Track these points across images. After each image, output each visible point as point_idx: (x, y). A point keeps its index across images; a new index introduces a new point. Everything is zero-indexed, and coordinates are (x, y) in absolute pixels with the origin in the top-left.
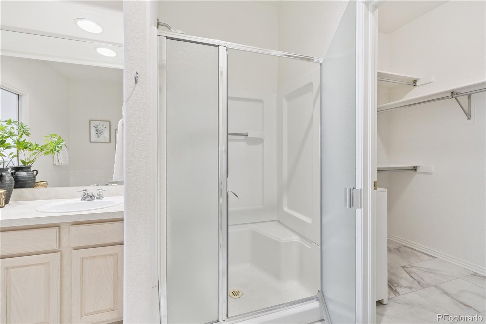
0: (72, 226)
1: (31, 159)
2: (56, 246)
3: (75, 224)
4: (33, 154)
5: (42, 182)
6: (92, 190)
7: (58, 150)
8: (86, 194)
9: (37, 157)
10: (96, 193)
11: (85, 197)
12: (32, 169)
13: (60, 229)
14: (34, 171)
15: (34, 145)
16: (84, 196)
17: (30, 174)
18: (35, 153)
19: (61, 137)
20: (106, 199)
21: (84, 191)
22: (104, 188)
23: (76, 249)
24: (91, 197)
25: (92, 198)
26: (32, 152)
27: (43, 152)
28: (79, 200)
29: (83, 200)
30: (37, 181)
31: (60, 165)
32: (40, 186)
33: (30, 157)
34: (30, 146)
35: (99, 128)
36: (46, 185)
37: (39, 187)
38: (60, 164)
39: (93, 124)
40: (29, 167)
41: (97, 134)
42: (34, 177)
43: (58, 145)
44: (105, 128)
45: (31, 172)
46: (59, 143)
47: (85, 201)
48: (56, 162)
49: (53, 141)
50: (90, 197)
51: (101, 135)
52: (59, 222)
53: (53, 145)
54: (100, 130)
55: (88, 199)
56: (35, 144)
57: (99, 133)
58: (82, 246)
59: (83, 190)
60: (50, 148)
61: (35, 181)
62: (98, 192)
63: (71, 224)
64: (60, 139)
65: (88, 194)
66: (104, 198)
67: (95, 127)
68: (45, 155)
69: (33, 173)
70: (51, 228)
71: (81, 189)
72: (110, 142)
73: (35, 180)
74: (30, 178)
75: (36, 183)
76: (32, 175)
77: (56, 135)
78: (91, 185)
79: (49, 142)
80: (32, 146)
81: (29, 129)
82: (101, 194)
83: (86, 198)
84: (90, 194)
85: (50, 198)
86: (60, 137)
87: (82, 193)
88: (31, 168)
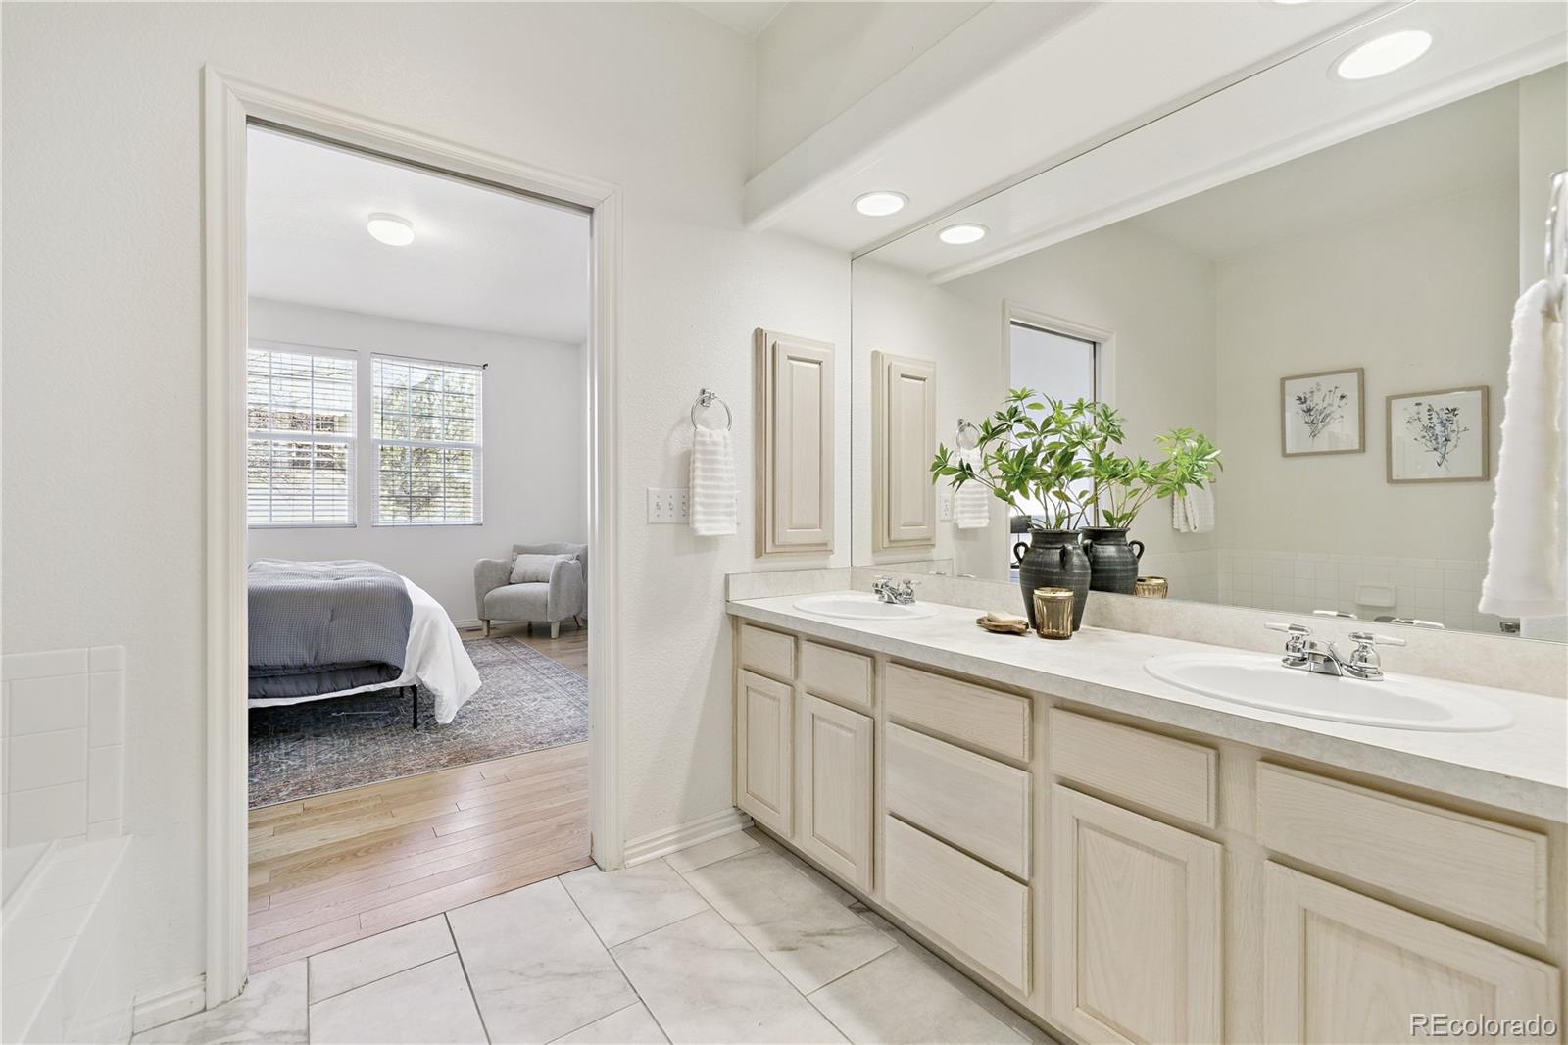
0: (1263, 763)
1: (1127, 510)
2: (1208, 817)
3: (1273, 759)
4: (1130, 493)
5: (1152, 578)
6: (1330, 632)
7: (1198, 479)
8: (1308, 645)
9: (1141, 501)
10: (1346, 650)
11: (1300, 655)
12: (1129, 538)
13: (1218, 757)
14: (1133, 543)
15: (1135, 464)
16: (1293, 651)
17: (1124, 551)
18: (1136, 491)
19: (1205, 436)
20: (1391, 682)
21: (1297, 634)
22: (1381, 632)
23: (1278, 859)
24: (1328, 660)
25: (1328, 665)
26: (1130, 489)
27: (1155, 488)
28: (1274, 662)
29: (1291, 664)
30: (1140, 575)
31: (1190, 532)
32: (1149, 590)
33: (1124, 504)
34: (1124, 469)
35: (1316, 401)
36: (1164, 591)
37: (1146, 592)
38: (1192, 528)
39: (1295, 388)
40: (1122, 533)
41: (1307, 423)
42: (1135, 562)
43: (1200, 462)
44: (1342, 397)
45: (1126, 548)
46: (1202, 455)
47: (1301, 672)
48: (1179, 523)
49: (1186, 451)
50: (1321, 660)
51: (1324, 426)
52: (1219, 735)
53: (1185, 461)
54: (1320, 407)
55: (1310, 665)
56: (1137, 460)
57: (1314, 418)
58: (1305, 859)
59: (1291, 629)
60: (1174, 474)
61: (1136, 575)
62: (1356, 646)
63: (1259, 757)
64: (1202, 443)
65: (1313, 645)
66: (1386, 676)
67: (1300, 399)
68: (1159, 497)
69: (1131, 551)
70: (1189, 745)
71: (1284, 620)
72: (1363, 448)
73: (1135, 570)
74: (1124, 563)
75: (1139, 580)
76: (1129, 555)
77: (1189, 431)
78: (1316, 612)
79: (1175, 453)
80: (1131, 468)
81: (1123, 419)
82: (1370, 655)
83: (1305, 659)
84: (1324, 651)
85: (1177, 636)
86: (1201, 436)
87: (1287, 638)
88: (1127, 535)
